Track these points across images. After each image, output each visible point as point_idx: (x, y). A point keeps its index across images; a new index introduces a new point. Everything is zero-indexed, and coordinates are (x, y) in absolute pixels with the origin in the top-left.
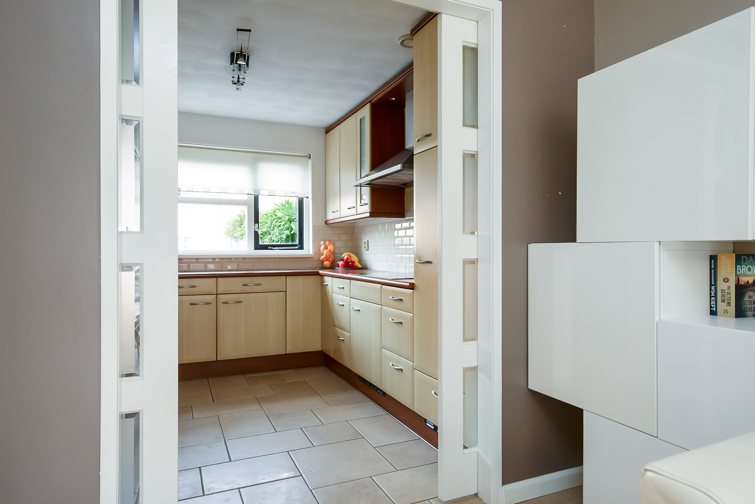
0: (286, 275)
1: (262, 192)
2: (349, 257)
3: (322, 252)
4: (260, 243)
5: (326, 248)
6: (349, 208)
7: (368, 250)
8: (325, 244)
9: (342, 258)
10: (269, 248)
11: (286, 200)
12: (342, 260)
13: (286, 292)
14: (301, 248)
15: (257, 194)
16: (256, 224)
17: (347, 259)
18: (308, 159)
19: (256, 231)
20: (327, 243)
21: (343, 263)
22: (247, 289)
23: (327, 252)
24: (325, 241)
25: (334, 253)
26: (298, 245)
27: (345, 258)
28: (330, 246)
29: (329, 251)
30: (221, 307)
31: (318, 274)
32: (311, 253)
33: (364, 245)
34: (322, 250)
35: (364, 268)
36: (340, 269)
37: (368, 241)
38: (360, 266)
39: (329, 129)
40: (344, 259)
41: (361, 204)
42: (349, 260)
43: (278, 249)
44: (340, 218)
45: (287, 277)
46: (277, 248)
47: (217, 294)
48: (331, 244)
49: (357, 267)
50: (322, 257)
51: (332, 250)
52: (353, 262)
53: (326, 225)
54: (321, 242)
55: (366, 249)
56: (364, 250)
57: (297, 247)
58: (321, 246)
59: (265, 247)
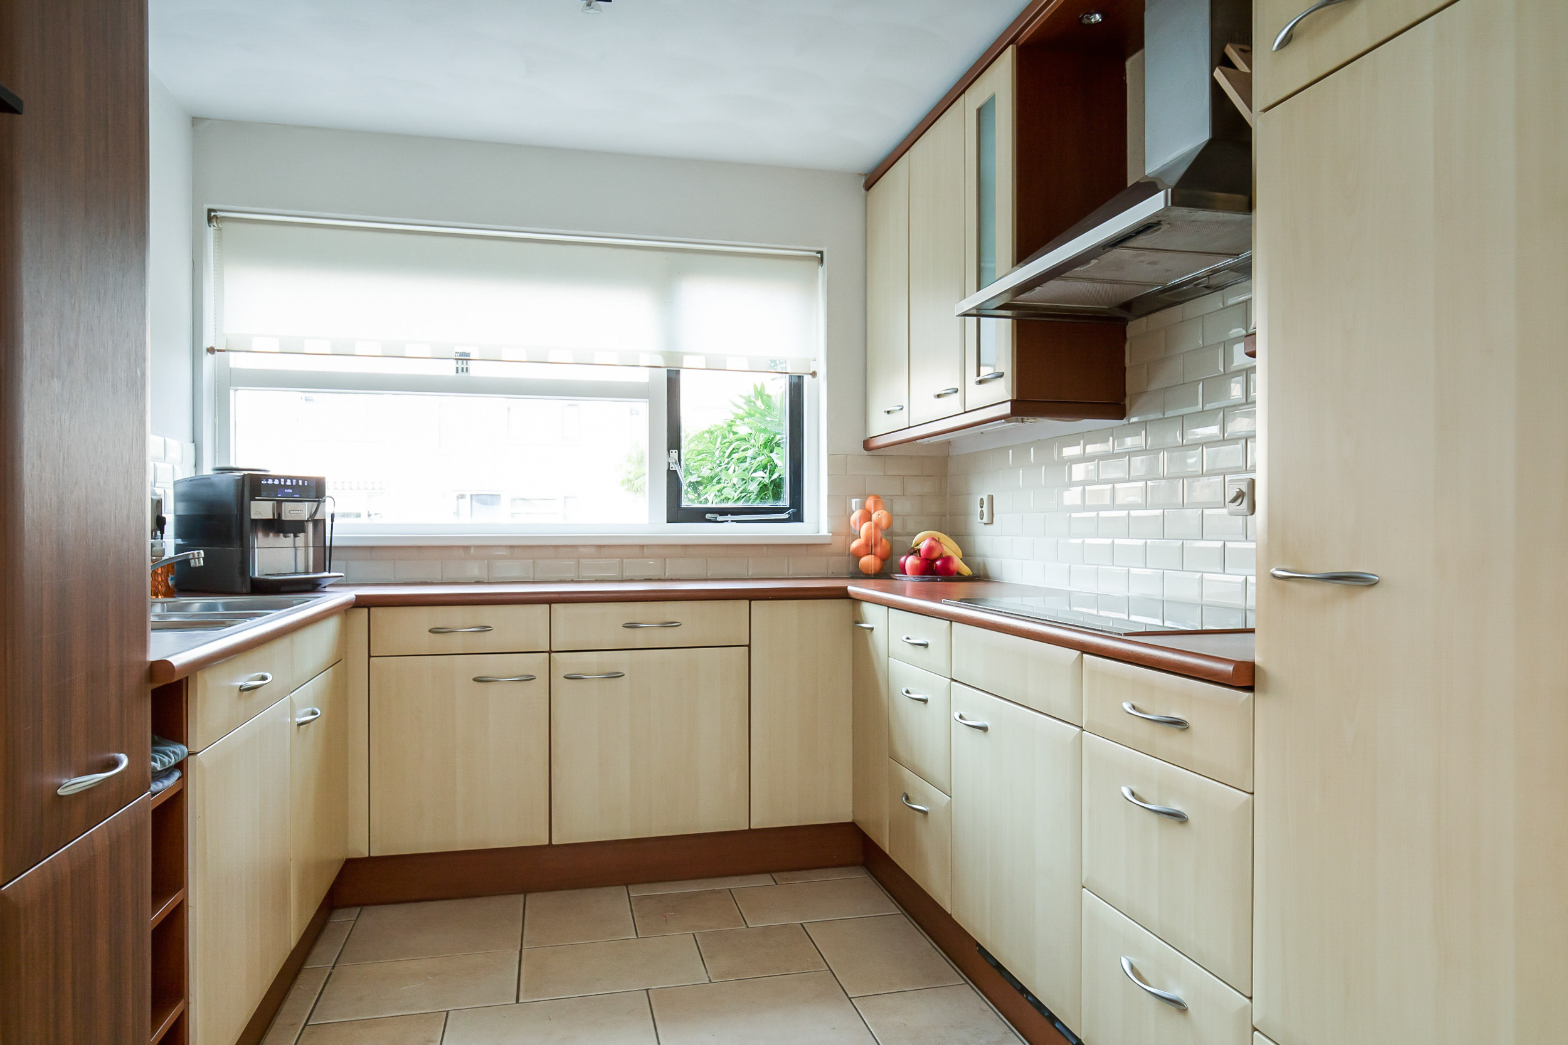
0: (751, 596)
1: (687, 362)
2: (933, 543)
3: (855, 531)
4: (685, 503)
5: (867, 516)
6: (939, 396)
7: (992, 523)
8: (863, 506)
9: (913, 548)
10: (708, 516)
11: (755, 386)
12: (915, 552)
13: (749, 646)
14: (796, 514)
15: (674, 366)
16: (674, 451)
17: (930, 549)
18: (815, 264)
19: (674, 469)
20: (870, 503)
21: (918, 562)
22: (638, 638)
23: (869, 528)
24: (864, 496)
25: (889, 531)
26: (789, 509)
27: (923, 546)
28: (880, 512)
29: (877, 525)
30: (563, 688)
31: (842, 594)
32: (824, 531)
33: (980, 509)
34: (855, 524)
35: (979, 577)
36: (908, 580)
37: (991, 498)
38: (966, 571)
39: (872, 178)
40: (919, 550)
41: (979, 378)
42: (936, 554)
43: (732, 521)
44: (909, 427)
45: (752, 602)
46: (729, 517)
47: (550, 652)
48: (880, 506)
49: (959, 573)
50: (855, 545)
51: (884, 522)
52: (947, 560)
53: (866, 452)
54: (854, 501)
55: (985, 520)
56: (977, 525)
57: (785, 516)
58: (853, 512)
59: (699, 515)
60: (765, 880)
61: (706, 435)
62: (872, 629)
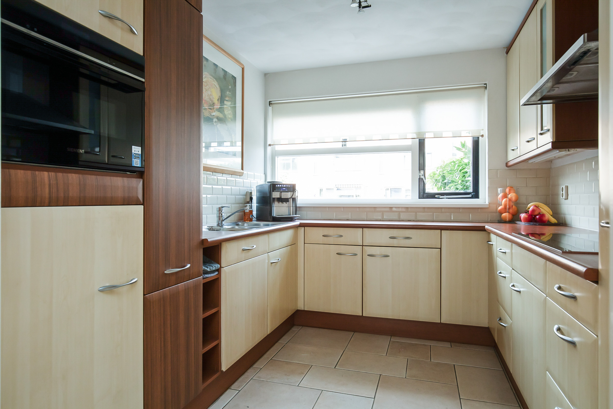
1: (427, 135)
2: (535, 208)
3: (500, 202)
4: (427, 191)
5: (505, 196)
6: (528, 141)
7: (567, 199)
8: (504, 191)
9: (527, 210)
10: (436, 196)
11: (461, 143)
12: (527, 212)
13: (441, 248)
14: (476, 194)
15: (421, 137)
16: (422, 171)
17: (533, 211)
18: (483, 89)
19: (422, 178)
20: (507, 190)
21: (527, 216)
22: (395, 242)
23: (506, 201)
24: (504, 187)
25: (517, 202)
26: (472, 193)
27: (530, 209)
28: (511, 194)
29: (510, 200)
30: (368, 260)
32: (487, 203)
33: (562, 192)
34: (500, 199)
35: (562, 223)
36: (522, 225)
37: (567, 187)
38: (553, 220)
39: (508, 49)
40: (528, 212)
41: (542, 132)
42: (536, 213)
43: (446, 198)
44: (520, 156)
45: (442, 231)
46: (445, 197)
47: (363, 246)
48: (512, 191)
49: (549, 221)
50: (500, 208)
51: (514, 199)
52: (542, 216)
53: (507, 168)
54: (499, 189)
55: (564, 197)
56: (562, 199)
57: (470, 196)
58: (499, 194)
59: (432, 196)
60: (448, 345)
61: (452, 163)
62: (492, 244)
